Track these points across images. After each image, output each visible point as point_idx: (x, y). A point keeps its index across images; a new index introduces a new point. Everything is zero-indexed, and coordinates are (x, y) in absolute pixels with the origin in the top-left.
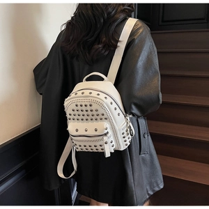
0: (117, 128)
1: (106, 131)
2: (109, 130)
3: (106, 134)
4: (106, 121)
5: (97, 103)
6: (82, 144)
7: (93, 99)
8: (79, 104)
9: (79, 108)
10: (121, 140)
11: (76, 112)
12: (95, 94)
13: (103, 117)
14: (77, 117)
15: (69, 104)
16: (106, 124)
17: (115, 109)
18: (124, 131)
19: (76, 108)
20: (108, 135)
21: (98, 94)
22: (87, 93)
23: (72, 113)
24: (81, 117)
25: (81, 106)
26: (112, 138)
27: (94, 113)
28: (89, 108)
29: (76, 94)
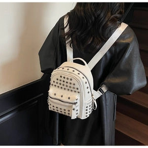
0: (84, 101)
1: (76, 101)
2: (78, 101)
3: (75, 103)
4: (78, 94)
5: (76, 79)
6: (55, 106)
7: (74, 75)
8: (63, 76)
9: (62, 79)
10: (84, 112)
11: (59, 81)
12: (76, 72)
13: (77, 90)
14: (58, 85)
15: (55, 74)
16: (77, 96)
17: (88, 88)
18: (88, 106)
19: (59, 78)
20: (77, 105)
21: (79, 74)
22: (71, 70)
23: (56, 81)
24: (62, 86)
25: (64, 78)
26: (78, 108)
27: (72, 86)
28: (69, 81)
29: (63, 68)
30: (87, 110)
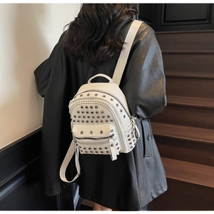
0: (122, 130)
1: (111, 134)
2: (114, 132)
3: (111, 137)
4: (111, 123)
5: (102, 104)
6: (87, 147)
7: (99, 100)
8: (84, 106)
9: (84, 110)
10: (126, 143)
11: (81, 114)
12: (100, 95)
13: (109, 119)
14: (82, 119)
15: (74, 106)
16: (112, 126)
17: (121, 111)
18: (130, 133)
19: (81, 110)
20: (114, 137)
21: (104, 96)
22: (92, 94)
23: (77, 115)
24: (87, 119)
25: (87, 108)
26: (117, 141)
27: (100, 115)
28: (94, 110)
29: (81, 95)
30: (129, 140)
